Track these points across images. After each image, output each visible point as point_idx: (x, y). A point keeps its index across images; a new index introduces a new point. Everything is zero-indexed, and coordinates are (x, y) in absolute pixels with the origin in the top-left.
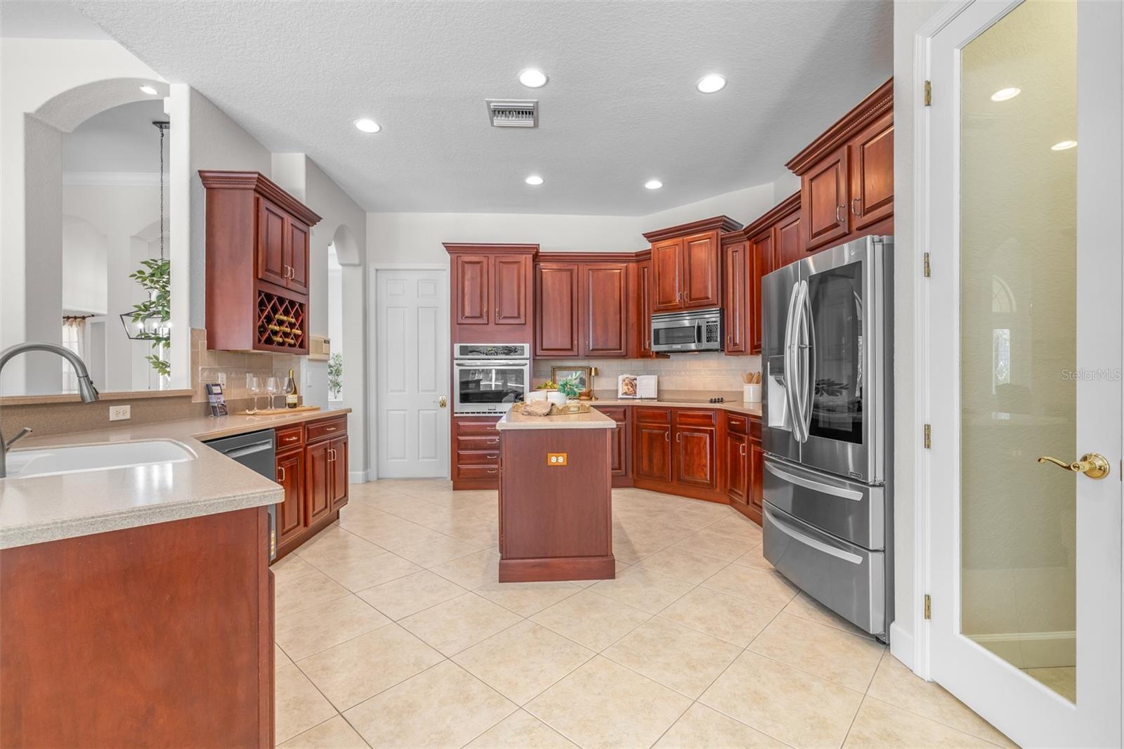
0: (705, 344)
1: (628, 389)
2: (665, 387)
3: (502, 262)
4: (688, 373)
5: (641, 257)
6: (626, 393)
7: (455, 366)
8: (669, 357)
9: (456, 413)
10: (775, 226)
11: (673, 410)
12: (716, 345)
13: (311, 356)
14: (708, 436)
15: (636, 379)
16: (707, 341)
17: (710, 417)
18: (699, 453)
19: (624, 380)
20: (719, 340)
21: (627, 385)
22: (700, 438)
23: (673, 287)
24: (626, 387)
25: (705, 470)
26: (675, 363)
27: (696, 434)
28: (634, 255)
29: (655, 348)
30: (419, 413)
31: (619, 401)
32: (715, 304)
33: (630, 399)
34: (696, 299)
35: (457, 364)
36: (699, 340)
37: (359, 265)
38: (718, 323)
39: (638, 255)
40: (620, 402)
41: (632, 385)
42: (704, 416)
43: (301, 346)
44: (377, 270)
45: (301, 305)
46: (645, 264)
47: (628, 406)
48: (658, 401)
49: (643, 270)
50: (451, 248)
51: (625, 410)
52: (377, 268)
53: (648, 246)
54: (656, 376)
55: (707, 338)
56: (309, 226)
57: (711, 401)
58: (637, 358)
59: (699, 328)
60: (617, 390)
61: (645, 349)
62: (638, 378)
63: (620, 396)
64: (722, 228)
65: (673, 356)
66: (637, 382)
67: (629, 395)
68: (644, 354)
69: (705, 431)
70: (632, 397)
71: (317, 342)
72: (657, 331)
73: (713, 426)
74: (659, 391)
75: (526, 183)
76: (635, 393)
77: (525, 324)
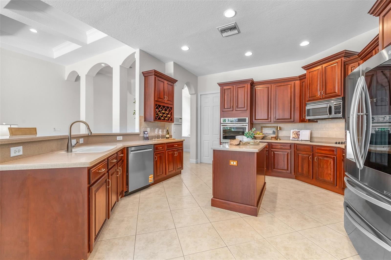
0: (333, 115)
1: (295, 136)
2: (315, 135)
3: (238, 87)
4: (327, 129)
5: (302, 78)
6: (294, 138)
7: (221, 126)
8: (317, 122)
9: (222, 143)
10: (375, 49)
11: (313, 146)
12: (340, 115)
13: (175, 123)
14: (332, 160)
15: (299, 132)
16: (335, 114)
17: (333, 151)
18: (327, 168)
19: (294, 132)
20: (341, 114)
21: (294, 134)
22: (328, 161)
23: (317, 89)
24: (294, 135)
25: (330, 176)
26: (320, 124)
27: (325, 159)
28: (298, 77)
29: (307, 118)
30: (213, 142)
31: (291, 141)
32: (339, 95)
33: (296, 140)
34: (329, 94)
35: (222, 125)
36: (330, 113)
37: (195, 94)
38: (341, 105)
39: (300, 77)
41: (298, 134)
42: (330, 150)
43: (171, 120)
44: (201, 95)
45: (171, 108)
46: (303, 80)
47: (292, 143)
48: (310, 142)
49: (303, 83)
50: (220, 85)
51: (291, 145)
52: (201, 94)
53: (305, 72)
54: (310, 130)
55: (335, 112)
56: (174, 83)
57: (336, 143)
58: (299, 122)
59: (330, 108)
60: (290, 136)
61: (303, 118)
62: (301, 131)
63: (291, 139)
64: (344, 56)
65: (319, 121)
66: (300, 133)
67: (296, 138)
68: (302, 120)
69: (330, 157)
70: (297, 139)
71: (177, 119)
72: (309, 110)
73: (335, 155)
74: (311, 137)
75: (246, 56)
76: (299, 138)
77: (247, 110)
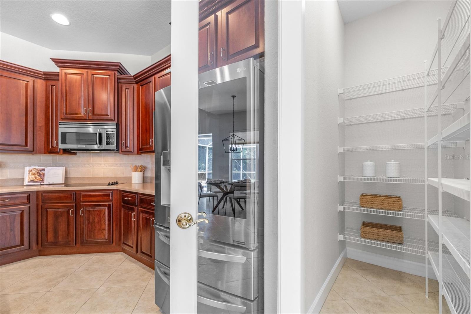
0: (104, 146)
1: (36, 178)
2: (72, 175)
4: (91, 165)
5: (49, 77)
6: (33, 181)
8: (75, 154)
10: (155, 76)
11: (77, 192)
12: (114, 146)
14: (107, 208)
15: (44, 170)
16: (107, 144)
17: (108, 195)
18: (100, 221)
19: (31, 171)
20: (115, 144)
21: (34, 174)
22: (100, 211)
23: (79, 104)
24: (33, 176)
25: (104, 232)
26: (80, 158)
27: (97, 208)
28: (43, 73)
29: (61, 146)
31: (25, 187)
32: (113, 120)
33: (38, 185)
34: (98, 115)
36: (101, 142)
38: (115, 133)
39: (46, 74)
40: (25, 189)
41: (41, 174)
42: (104, 195)
46: (54, 83)
47: (33, 192)
48: (65, 186)
49: (52, 87)
51: (29, 195)
53: (54, 68)
54: (64, 167)
55: (107, 142)
57: (109, 184)
58: (45, 153)
59: (100, 135)
60: (23, 179)
61: (52, 146)
62: (46, 169)
63: (26, 183)
64: (118, 71)
65: (79, 154)
66: (45, 172)
67: (36, 182)
68: (51, 151)
69: (105, 205)
70: (39, 184)
72: (64, 135)
73: (111, 201)
74: (66, 178)
76: (43, 180)
